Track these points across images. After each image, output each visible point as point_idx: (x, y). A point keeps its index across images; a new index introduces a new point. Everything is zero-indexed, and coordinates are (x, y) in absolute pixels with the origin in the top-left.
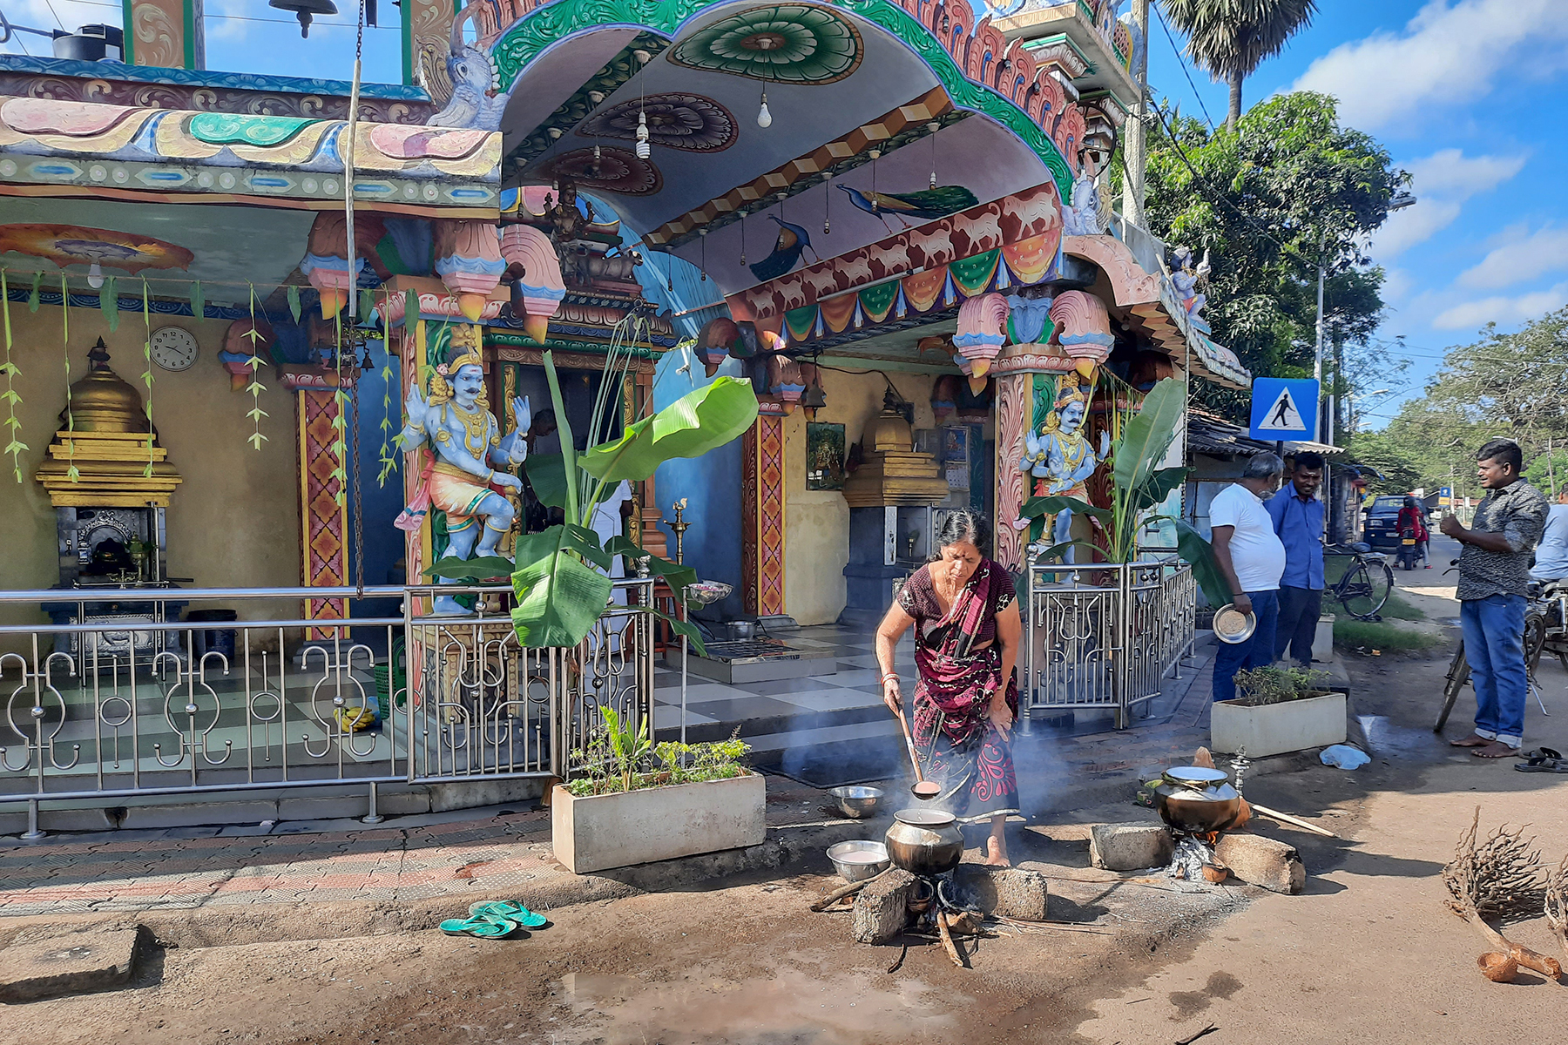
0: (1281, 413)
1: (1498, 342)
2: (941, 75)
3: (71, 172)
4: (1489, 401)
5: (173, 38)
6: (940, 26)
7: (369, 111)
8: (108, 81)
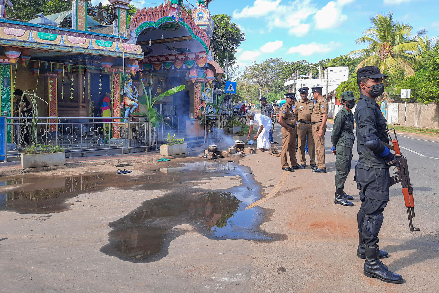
0: (230, 88)
1: (256, 65)
2: (191, 34)
3: (83, 51)
4: (255, 80)
5: (84, 25)
6: (191, 26)
7: (118, 40)
8: (78, 33)
